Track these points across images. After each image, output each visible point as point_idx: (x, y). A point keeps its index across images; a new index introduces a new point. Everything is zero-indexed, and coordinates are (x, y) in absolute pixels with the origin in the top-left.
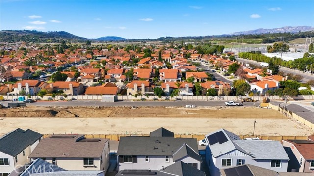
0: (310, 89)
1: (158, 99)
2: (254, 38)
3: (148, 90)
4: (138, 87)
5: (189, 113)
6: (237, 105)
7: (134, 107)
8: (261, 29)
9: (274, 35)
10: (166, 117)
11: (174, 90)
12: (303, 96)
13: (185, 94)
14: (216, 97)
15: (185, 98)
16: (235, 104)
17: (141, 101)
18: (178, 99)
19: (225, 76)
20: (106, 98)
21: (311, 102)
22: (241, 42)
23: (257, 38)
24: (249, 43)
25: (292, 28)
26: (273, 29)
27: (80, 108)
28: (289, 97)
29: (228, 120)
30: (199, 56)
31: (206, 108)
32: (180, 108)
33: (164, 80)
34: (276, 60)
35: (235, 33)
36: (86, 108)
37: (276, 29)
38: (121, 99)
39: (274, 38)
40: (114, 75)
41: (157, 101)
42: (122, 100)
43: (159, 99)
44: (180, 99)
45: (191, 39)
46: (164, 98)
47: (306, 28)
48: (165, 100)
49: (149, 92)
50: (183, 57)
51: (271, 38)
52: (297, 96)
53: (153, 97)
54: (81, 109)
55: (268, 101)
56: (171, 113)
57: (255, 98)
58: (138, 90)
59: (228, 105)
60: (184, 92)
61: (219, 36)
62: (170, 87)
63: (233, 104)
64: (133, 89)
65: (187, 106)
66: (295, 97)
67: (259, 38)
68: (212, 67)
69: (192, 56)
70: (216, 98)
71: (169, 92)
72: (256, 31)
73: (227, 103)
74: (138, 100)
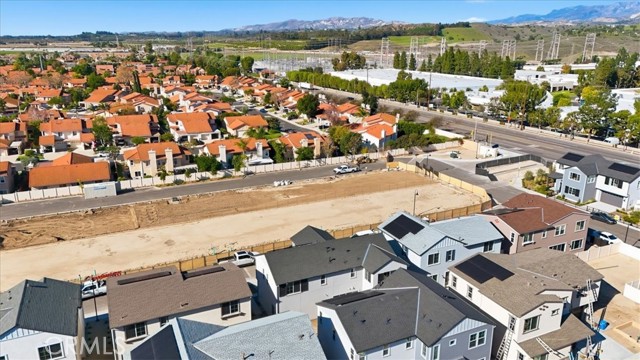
0: (433, 132)
1: (209, 178)
2: (289, 39)
3: (179, 162)
4: (157, 157)
5: (291, 197)
6: (354, 171)
7: (175, 199)
8: (293, 21)
9: (321, 33)
10: (257, 210)
11: (235, 157)
12: (435, 145)
13: (258, 163)
14: (314, 161)
15: (259, 169)
16: (351, 170)
17: (176, 186)
18: (248, 173)
19: (290, 119)
20: (96, 189)
21: (449, 153)
22: (268, 47)
23: (294, 38)
24: (282, 48)
25: (343, 19)
26: (314, 22)
27: (43, 219)
28: (417, 149)
29: (360, 197)
30: (213, 80)
31: (310, 182)
32: (265, 190)
33: (186, 137)
34: (359, 85)
35: (248, 27)
36: (59, 217)
37: (318, 21)
38: (129, 187)
39: (324, 39)
40: (60, 134)
41: (208, 182)
42: (132, 190)
43: (211, 177)
44: (251, 173)
45: (158, 39)
46: (221, 174)
47: (367, 21)
48: (224, 177)
49: (183, 165)
50: (181, 82)
51: (319, 39)
52: (427, 146)
53: (199, 175)
54: (50, 222)
55: (390, 159)
56: (260, 202)
57: (373, 156)
58: (158, 163)
59: (340, 173)
60: (255, 159)
61: (217, 32)
62: (227, 152)
63: (347, 170)
64: (148, 163)
65: (276, 184)
66: (426, 148)
67: (297, 39)
68: (254, 101)
69: (199, 80)
70: (314, 163)
71: (225, 160)
72: (285, 24)
73: (337, 170)
74: (168, 185)
